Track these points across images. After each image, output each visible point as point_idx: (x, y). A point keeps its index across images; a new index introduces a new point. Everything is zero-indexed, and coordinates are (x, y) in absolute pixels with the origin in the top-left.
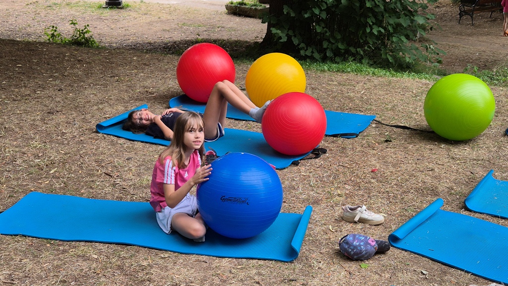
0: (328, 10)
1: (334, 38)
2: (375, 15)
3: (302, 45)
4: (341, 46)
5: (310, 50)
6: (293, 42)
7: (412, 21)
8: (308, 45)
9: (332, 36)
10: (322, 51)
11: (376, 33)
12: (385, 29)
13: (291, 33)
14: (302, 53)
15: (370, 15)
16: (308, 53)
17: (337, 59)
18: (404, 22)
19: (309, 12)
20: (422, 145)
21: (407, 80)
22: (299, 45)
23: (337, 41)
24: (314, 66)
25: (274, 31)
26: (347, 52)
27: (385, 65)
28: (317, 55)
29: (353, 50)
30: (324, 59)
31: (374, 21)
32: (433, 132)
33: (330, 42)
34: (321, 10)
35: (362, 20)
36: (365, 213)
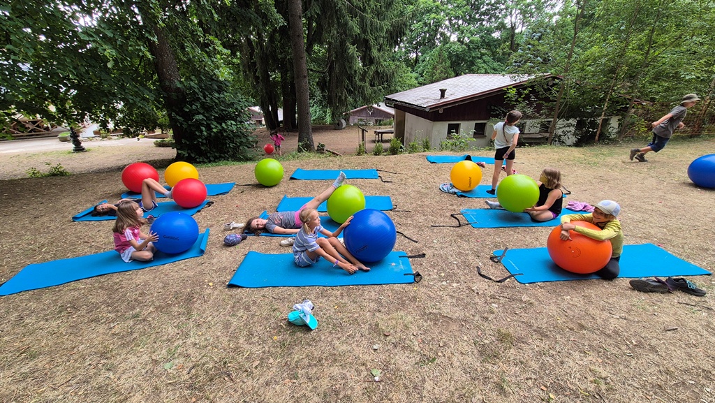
0: (206, 139)
2: (229, 138)
3: (197, 157)
4: (216, 154)
5: (201, 158)
6: (191, 157)
7: (247, 139)
8: (200, 156)
9: (211, 150)
10: (208, 158)
11: (232, 146)
12: (236, 144)
13: (189, 151)
14: (198, 160)
15: (227, 139)
16: (201, 160)
17: (216, 161)
18: (244, 140)
19: (196, 141)
21: (250, 165)
23: (214, 152)
24: (204, 166)
25: (180, 152)
26: (221, 157)
27: (239, 160)
28: (205, 160)
29: (222, 155)
30: (210, 162)
31: (229, 141)
32: (261, 185)
33: (210, 153)
34: (202, 139)
35: (224, 141)
36: (234, 225)
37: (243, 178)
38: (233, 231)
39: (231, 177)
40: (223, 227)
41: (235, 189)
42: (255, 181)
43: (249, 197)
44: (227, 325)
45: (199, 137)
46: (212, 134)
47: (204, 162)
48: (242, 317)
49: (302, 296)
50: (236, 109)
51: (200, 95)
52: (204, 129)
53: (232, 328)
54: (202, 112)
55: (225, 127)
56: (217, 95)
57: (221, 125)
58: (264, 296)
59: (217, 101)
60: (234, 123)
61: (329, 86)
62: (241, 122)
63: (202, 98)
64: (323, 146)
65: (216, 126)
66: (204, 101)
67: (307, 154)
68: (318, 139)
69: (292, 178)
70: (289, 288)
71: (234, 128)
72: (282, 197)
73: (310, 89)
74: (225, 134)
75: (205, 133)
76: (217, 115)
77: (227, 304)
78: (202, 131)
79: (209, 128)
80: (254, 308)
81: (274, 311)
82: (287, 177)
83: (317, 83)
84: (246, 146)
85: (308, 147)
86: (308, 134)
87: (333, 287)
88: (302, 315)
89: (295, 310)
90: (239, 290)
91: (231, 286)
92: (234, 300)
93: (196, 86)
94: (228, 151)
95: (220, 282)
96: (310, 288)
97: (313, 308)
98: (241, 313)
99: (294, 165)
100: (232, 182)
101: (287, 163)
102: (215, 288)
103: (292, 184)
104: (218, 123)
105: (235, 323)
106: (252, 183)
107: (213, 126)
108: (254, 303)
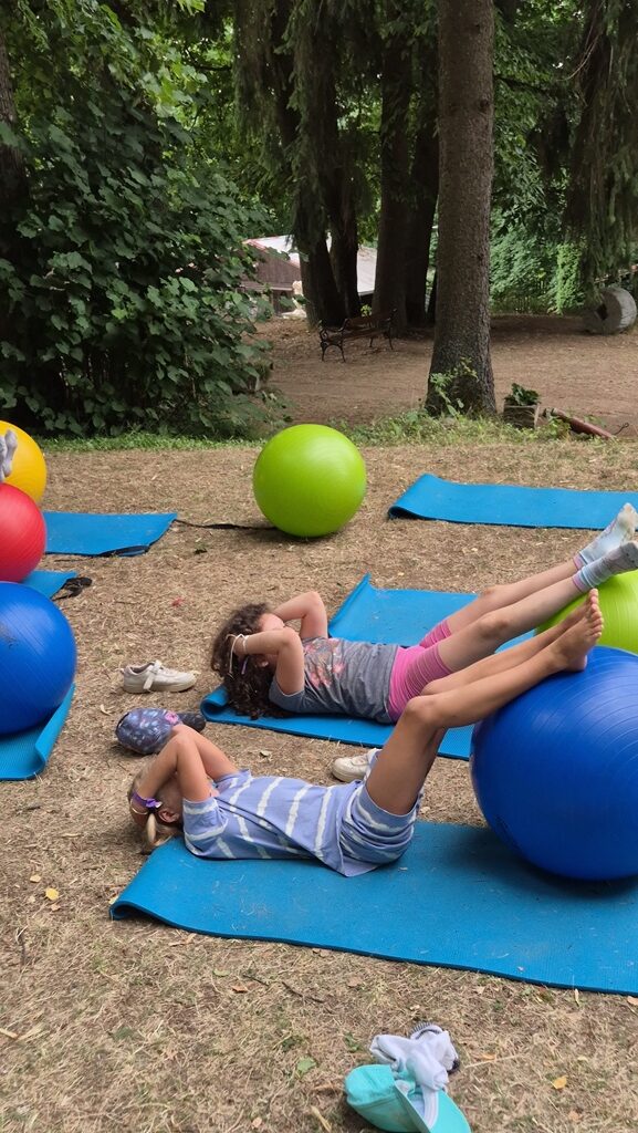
0: (84, 345)
1: (104, 394)
2: (169, 348)
3: (47, 411)
4: (116, 407)
5: (62, 419)
6: (29, 408)
7: (234, 355)
8: (58, 409)
9: (97, 387)
10: (85, 419)
11: (174, 379)
12: (190, 371)
13: (22, 391)
14: (49, 425)
15: (161, 348)
16: (60, 424)
17: (114, 430)
18: (221, 357)
19: (50, 350)
20: (258, 550)
21: (237, 453)
22: (40, 411)
23: (108, 398)
24: (70, 446)
26: (130, 417)
27: (197, 432)
28: (75, 427)
29: (138, 411)
30: (90, 433)
31: (169, 359)
32: (275, 528)
33: (96, 402)
34: (72, 346)
35: (147, 358)
36: (160, 673)
37: (207, 500)
38: (153, 697)
39: (162, 493)
40: (116, 680)
41: (174, 538)
42: (249, 510)
43: (222, 571)
44: (96, 1073)
45: (63, 336)
46: (109, 327)
47: (70, 435)
48: (156, 1047)
49: (408, 1003)
50: (204, 234)
51: (81, 180)
52: (80, 306)
53: (114, 1091)
54: (80, 240)
55: (159, 303)
56: (139, 177)
57: (143, 292)
58: (249, 975)
59: (137, 201)
60: (189, 285)
61: (580, 145)
62: (217, 285)
63: (87, 190)
64: (530, 398)
65: (126, 299)
66: (92, 199)
67: (463, 423)
68: (510, 369)
69: (398, 513)
70: (355, 960)
71: (190, 308)
72: (352, 581)
73: (498, 159)
74: (154, 330)
75: (83, 323)
76: (131, 256)
77: (105, 984)
78: (71, 317)
79: (100, 305)
80: (206, 1019)
81: (289, 1045)
82: (376, 508)
83: (531, 136)
84: (229, 381)
85: (470, 396)
86: (472, 344)
87: (549, 987)
88: (406, 1087)
89: (374, 1061)
90: (157, 935)
91: (126, 913)
92: (134, 973)
93: (68, 143)
94: (160, 398)
95: (86, 889)
96: (447, 974)
97: (456, 1065)
98: (154, 1029)
99: (409, 461)
100: (166, 511)
101: (381, 452)
102: (63, 913)
103: (397, 537)
104: (133, 286)
105: (128, 1069)
106: (239, 520)
107: (113, 297)
108: (212, 997)
